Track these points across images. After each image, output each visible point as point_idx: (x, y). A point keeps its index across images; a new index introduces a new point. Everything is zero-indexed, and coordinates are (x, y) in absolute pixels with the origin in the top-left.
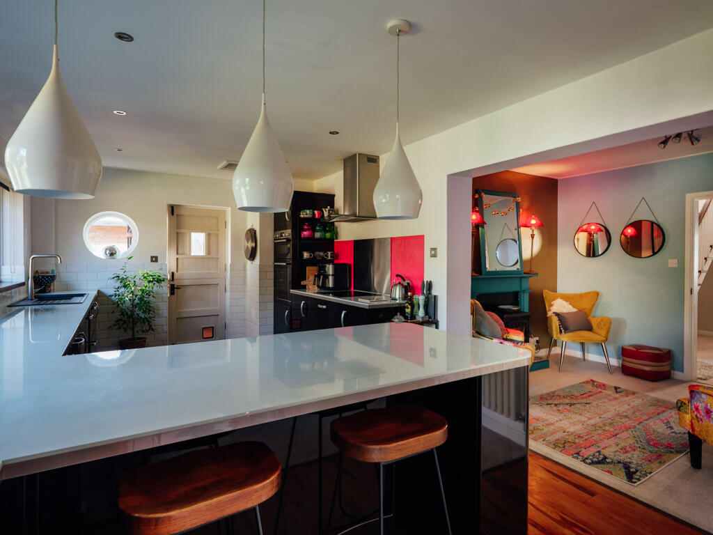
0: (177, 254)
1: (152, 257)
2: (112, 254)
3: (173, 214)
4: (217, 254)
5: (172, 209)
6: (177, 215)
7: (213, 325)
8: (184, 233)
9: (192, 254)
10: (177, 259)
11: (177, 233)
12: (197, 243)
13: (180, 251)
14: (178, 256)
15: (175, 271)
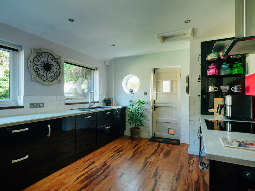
0: (157, 91)
1: (144, 93)
2: (131, 92)
3: (155, 73)
4: (176, 91)
5: (155, 71)
6: (157, 73)
7: (174, 128)
8: (160, 81)
9: (163, 91)
10: (157, 94)
11: (157, 81)
12: (166, 86)
13: (158, 90)
14: (157, 92)
15: (156, 99)
